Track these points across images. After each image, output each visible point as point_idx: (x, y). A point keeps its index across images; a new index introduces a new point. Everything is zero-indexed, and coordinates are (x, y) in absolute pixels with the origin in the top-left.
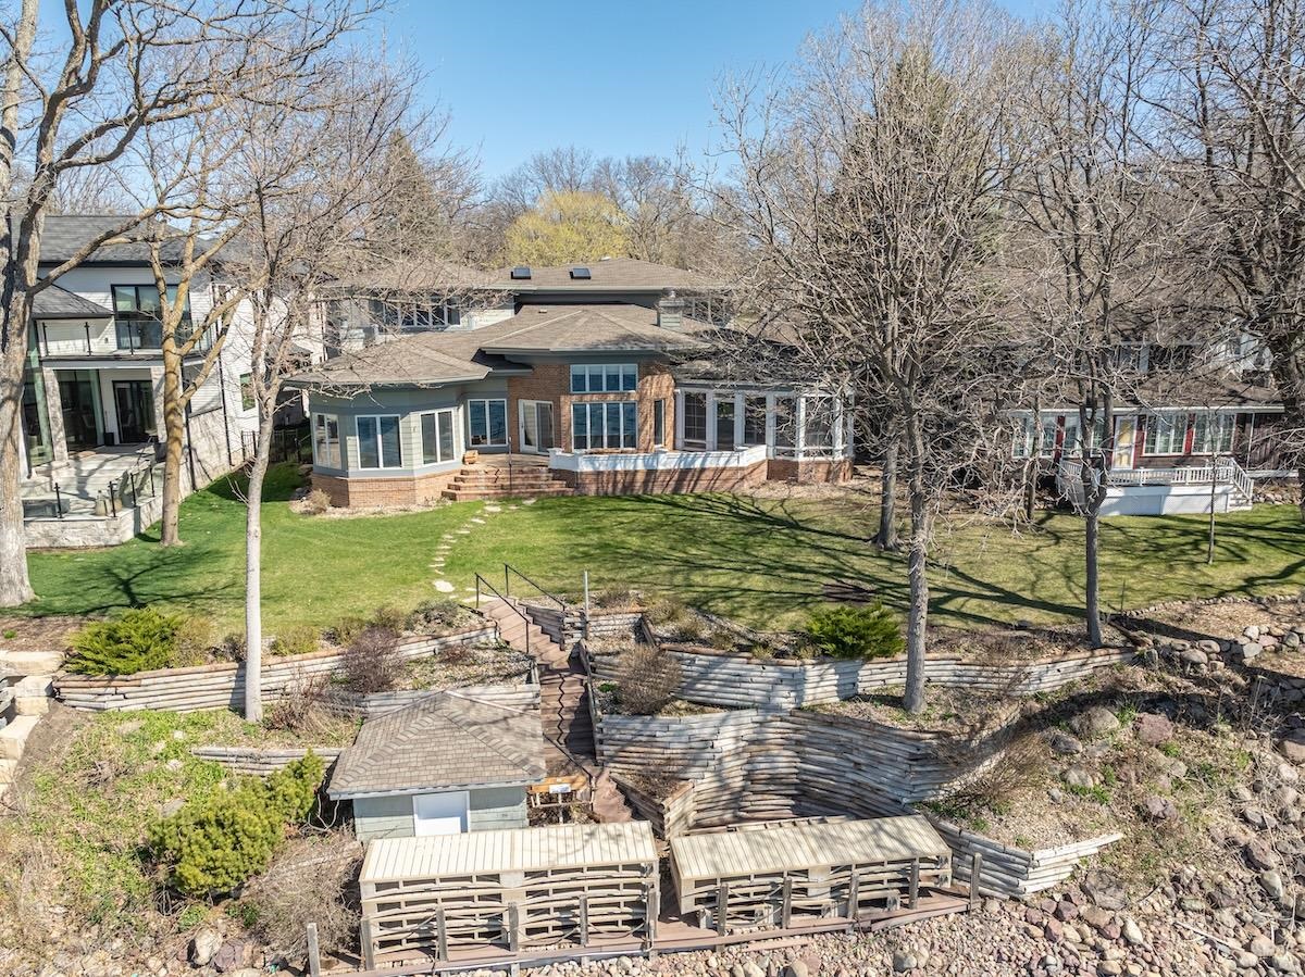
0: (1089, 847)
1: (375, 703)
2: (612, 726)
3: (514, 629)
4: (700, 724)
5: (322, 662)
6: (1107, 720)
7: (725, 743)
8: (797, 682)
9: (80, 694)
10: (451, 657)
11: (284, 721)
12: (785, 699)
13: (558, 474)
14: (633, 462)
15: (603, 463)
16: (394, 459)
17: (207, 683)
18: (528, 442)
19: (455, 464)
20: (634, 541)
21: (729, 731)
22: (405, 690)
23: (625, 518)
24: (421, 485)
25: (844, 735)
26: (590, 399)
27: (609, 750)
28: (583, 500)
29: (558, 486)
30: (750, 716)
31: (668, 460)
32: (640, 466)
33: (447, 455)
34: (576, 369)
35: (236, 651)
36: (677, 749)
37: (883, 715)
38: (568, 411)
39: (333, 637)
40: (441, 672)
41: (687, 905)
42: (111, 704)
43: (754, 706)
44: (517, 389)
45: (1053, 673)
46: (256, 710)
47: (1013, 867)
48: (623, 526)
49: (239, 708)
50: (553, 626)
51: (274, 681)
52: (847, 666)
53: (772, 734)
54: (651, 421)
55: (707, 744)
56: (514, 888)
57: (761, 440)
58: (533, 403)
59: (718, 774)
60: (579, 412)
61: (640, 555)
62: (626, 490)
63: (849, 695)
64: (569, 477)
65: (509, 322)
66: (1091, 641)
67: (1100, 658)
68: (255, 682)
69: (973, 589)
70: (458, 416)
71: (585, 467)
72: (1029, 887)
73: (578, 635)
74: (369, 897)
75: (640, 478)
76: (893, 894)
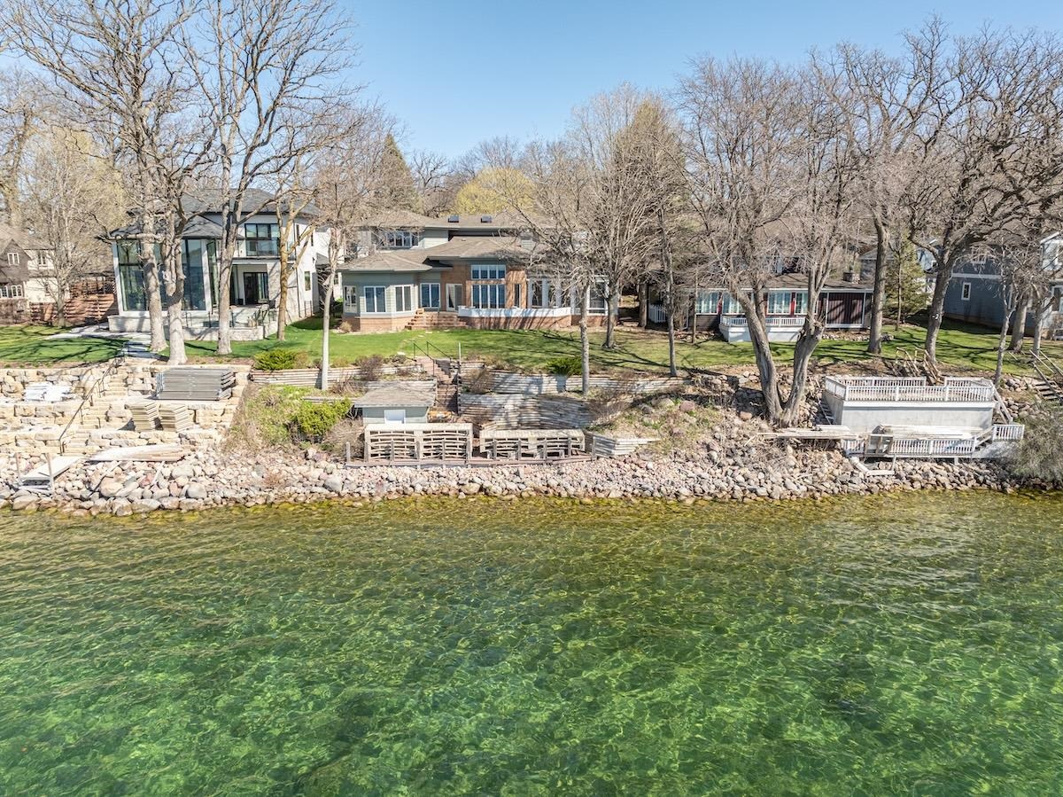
0: (643, 441)
1: (371, 385)
2: (466, 399)
3: (429, 366)
4: (498, 399)
5: (352, 371)
6: (669, 402)
7: (509, 406)
8: (539, 383)
9: (260, 377)
10: (402, 374)
11: (337, 390)
12: (534, 390)
13: (462, 319)
14: (500, 313)
15: (484, 313)
16: (382, 308)
17: (306, 377)
18: (451, 305)
19: (412, 313)
20: (491, 343)
21: (511, 402)
22: (382, 381)
23: (489, 336)
24: (394, 321)
25: (556, 403)
26: (481, 282)
27: (462, 409)
28: (474, 330)
29: (462, 324)
30: (520, 397)
31: (517, 312)
32: (503, 315)
33: (408, 307)
34: (474, 267)
35: (318, 364)
36: (489, 407)
37: (573, 395)
38: (470, 288)
39: (355, 364)
40: (398, 378)
41: (483, 450)
42: (271, 381)
43: (523, 393)
44: (446, 278)
45: (650, 386)
46: (326, 386)
47: (610, 444)
48: (488, 339)
49: (319, 386)
50: (446, 368)
51: (333, 377)
52: (561, 378)
53: (529, 404)
54: (513, 295)
55: (501, 406)
56: (419, 436)
57: (569, 305)
58: (453, 285)
59: (506, 419)
60: (476, 288)
61: (491, 347)
62: (495, 325)
63: (561, 388)
64: (467, 320)
65: (445, 245)
66: (672, 375)
67: (673, 381)
68: (325, 377)
69: (636, 360)
70: (415, 291)
71: (475, 314)
72: (616, 453)
73: (456, 371)
74: (368, 437)
75: (503, 321)
76: (561, 451)
